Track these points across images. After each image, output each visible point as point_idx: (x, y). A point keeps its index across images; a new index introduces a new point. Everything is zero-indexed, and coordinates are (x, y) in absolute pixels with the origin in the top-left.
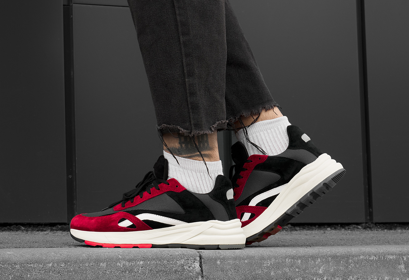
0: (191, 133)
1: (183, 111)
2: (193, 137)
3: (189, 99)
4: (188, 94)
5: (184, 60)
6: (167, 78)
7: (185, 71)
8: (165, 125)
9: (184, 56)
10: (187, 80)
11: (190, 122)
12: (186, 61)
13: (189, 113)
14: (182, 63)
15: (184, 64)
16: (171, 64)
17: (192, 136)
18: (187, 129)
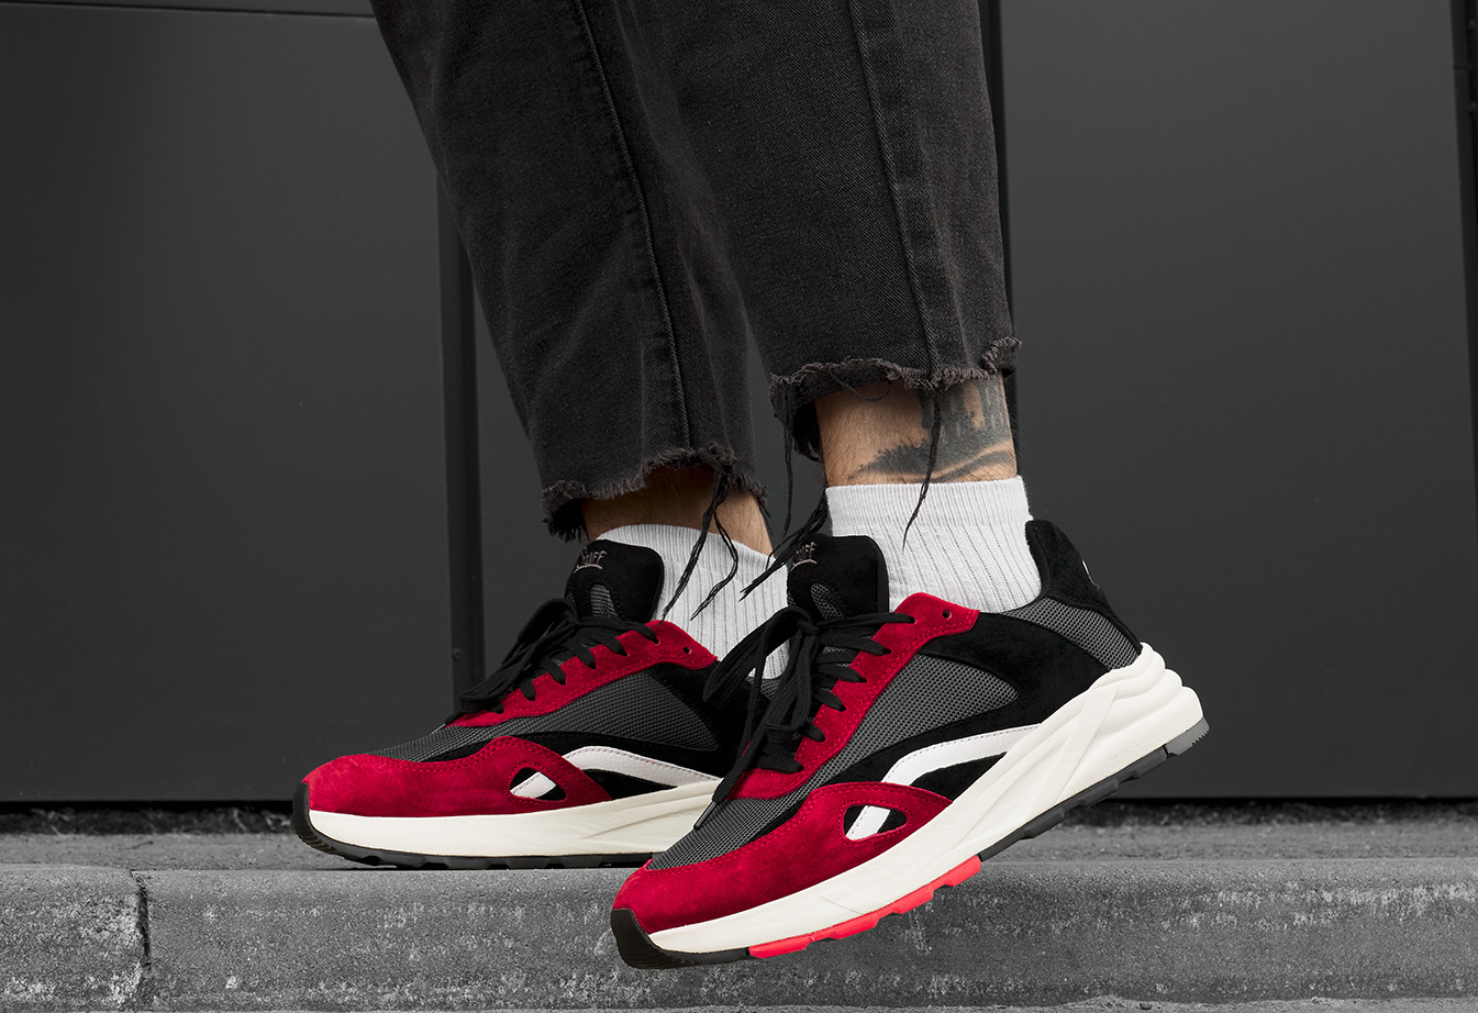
0: (929, 378)
1: (891, 300)
2: (937, 390)
3: (910, 254)
4: (906, 239)
5: (880, 119)
6: (821, 189)
7: (889, 157)
8: (819, 365)
9: (877, 103)
10: (896, 187)
11: (923, 336)
12: (886, 121)
13: (916, 305)
14: (875, 130)
15: (883, 130)
16: (830, 135)
17: (936, 385)
18: (913, 364)
